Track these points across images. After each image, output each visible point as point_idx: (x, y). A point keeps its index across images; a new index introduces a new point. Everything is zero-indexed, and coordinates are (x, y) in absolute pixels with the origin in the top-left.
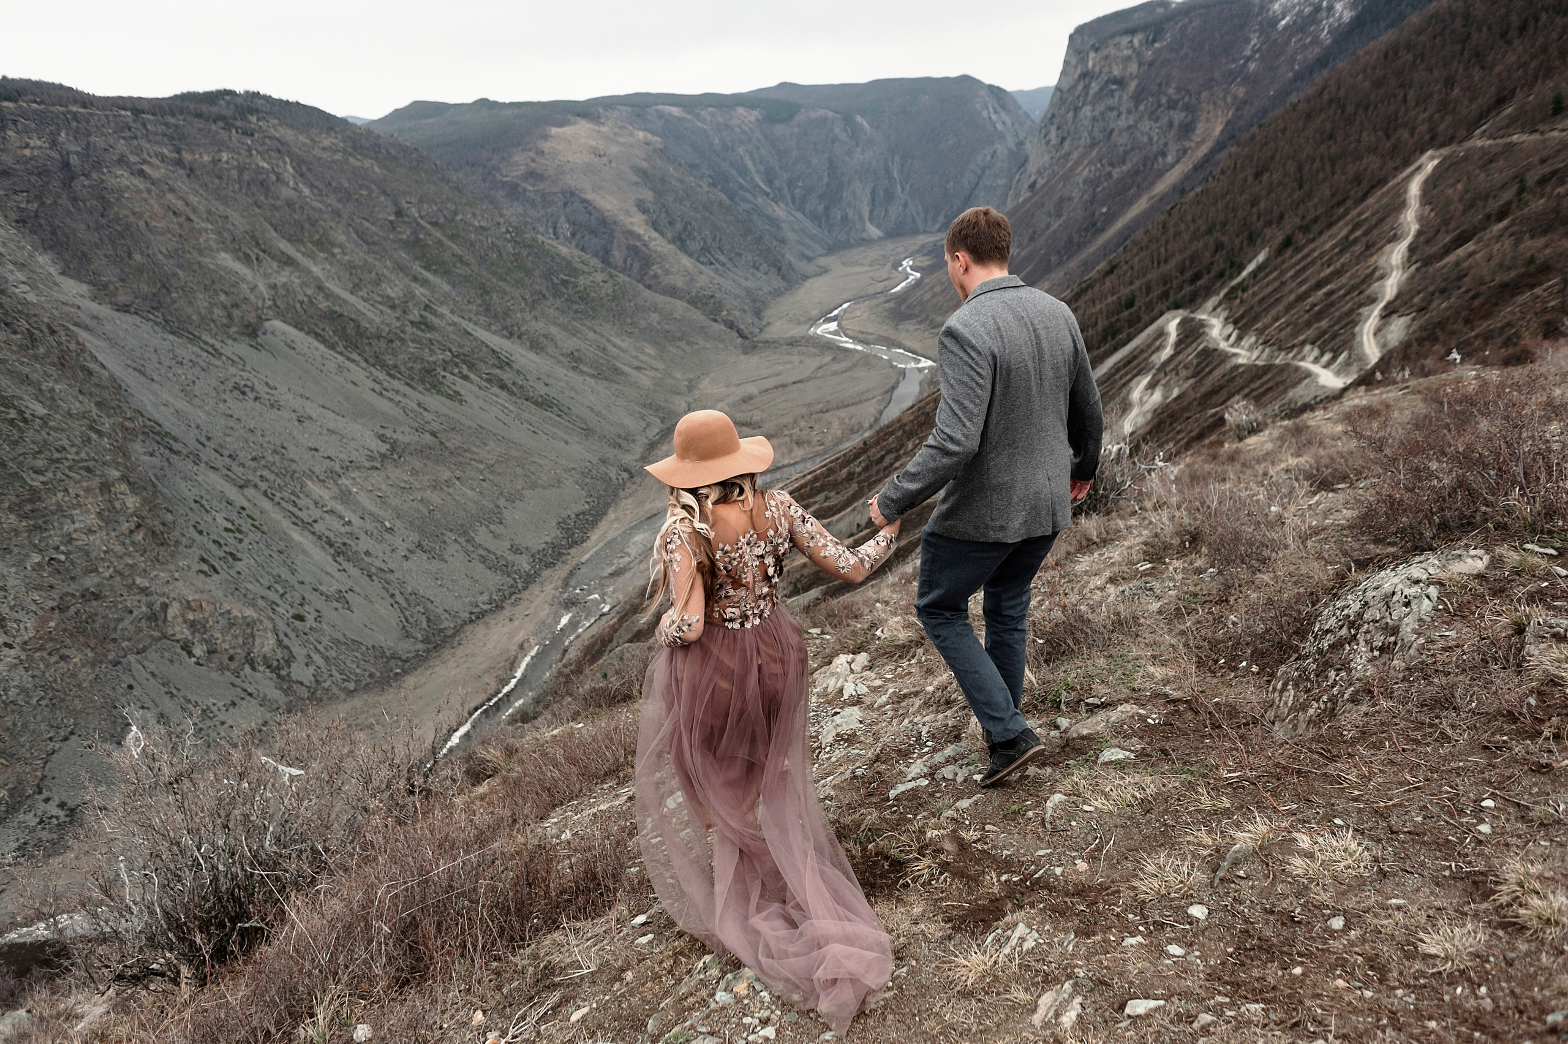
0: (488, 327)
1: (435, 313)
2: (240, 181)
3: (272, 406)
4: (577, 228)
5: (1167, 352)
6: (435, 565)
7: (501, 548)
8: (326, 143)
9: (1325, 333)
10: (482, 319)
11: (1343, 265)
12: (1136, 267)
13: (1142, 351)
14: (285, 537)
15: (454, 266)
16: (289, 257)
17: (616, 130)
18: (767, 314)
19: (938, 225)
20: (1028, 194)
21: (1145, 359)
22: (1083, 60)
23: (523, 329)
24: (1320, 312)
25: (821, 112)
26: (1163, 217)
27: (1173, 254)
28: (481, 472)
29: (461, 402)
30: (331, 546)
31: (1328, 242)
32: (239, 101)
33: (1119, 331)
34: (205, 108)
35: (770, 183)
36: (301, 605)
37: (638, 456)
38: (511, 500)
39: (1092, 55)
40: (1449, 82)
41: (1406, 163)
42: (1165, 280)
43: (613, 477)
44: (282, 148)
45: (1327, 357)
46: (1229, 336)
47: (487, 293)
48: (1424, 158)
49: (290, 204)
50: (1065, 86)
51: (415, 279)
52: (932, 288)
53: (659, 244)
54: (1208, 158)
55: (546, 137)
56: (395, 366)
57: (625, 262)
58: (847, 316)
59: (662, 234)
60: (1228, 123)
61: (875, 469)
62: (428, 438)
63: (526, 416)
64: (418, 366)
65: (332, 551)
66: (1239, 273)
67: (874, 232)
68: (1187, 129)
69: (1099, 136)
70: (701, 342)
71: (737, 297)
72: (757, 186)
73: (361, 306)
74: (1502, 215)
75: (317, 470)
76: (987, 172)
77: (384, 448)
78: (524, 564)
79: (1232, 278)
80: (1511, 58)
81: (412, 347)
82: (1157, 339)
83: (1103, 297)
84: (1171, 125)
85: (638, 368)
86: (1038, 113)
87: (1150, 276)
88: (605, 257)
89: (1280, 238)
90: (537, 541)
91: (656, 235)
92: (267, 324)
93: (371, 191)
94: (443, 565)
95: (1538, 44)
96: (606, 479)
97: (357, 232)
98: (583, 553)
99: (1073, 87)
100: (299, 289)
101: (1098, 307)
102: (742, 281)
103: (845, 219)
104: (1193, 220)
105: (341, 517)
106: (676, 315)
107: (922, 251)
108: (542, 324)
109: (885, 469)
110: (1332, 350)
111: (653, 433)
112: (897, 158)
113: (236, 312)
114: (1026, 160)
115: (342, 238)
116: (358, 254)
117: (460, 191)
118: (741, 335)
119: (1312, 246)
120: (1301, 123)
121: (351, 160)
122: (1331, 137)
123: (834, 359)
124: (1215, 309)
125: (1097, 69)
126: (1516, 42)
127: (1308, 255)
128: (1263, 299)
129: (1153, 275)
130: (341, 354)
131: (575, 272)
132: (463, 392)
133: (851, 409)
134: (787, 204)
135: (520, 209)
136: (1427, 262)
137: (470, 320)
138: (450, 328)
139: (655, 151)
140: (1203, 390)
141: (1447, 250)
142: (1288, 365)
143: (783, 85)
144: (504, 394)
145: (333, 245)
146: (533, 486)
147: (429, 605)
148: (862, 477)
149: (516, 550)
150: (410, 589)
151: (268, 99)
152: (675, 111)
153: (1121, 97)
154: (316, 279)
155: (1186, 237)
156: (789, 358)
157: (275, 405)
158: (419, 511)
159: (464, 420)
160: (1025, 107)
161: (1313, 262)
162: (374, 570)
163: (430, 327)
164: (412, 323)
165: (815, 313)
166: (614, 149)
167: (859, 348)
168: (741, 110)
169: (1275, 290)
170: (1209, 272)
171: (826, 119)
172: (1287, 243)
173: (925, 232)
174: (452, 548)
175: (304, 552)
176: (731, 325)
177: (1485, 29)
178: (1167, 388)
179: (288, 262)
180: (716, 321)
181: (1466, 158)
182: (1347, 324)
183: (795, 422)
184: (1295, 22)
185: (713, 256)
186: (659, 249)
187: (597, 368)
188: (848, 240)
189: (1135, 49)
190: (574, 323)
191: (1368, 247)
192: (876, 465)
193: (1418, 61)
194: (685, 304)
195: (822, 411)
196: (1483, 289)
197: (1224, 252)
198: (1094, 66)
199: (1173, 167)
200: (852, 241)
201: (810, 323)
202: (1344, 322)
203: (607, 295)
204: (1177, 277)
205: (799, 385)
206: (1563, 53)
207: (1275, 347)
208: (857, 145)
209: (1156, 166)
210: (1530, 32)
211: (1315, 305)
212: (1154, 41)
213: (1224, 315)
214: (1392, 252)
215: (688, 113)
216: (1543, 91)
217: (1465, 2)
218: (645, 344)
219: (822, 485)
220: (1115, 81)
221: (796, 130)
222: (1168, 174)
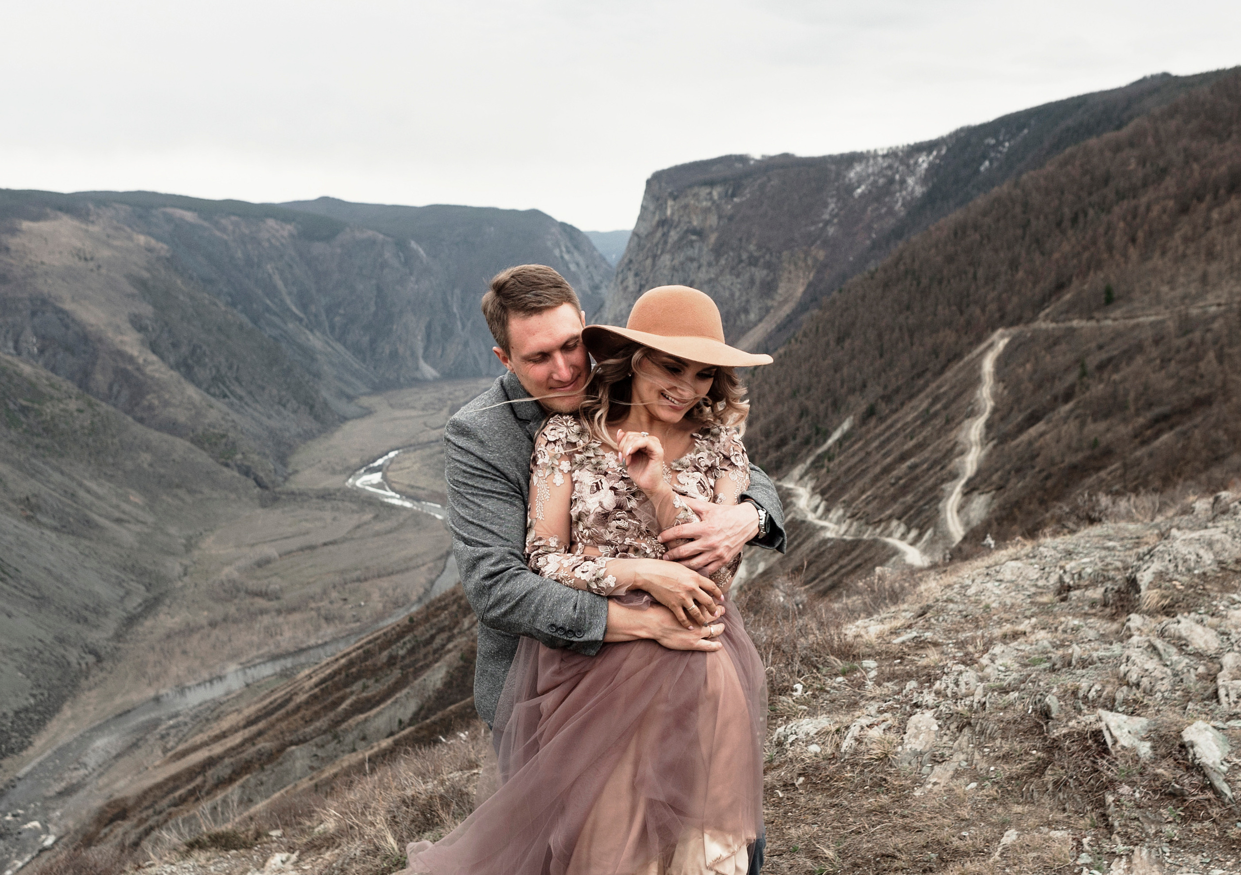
4: (46, 343)
9: (910, 507)
11: (925, 438)
17: (110, 231)
18: (295, 460)
22: (661, 207)
24: (905, 486)
25: (370, 233)
31: (909, 414)
35: (304, 307)
37: (111, 633)
39: (670, 203)
40: (1014, 265)
41: (980, 339)
43: (73, 660)
45: (913, 533)
46: (817, 507)
48: (995, 336)
50: (643, 232)
53: (157, 369)
54: (790, 320)
55: (14, 231)
57: (110, 388)
58: (394, 466)
59: (162, 358)
60: (810, 285)
61: (423, 651)
66: (825, 441)
67: (428, 371)
68: (768, 288)
70: (206, 491)
71: (256, 438)
72: (289, 310)
74: (1068, 396)
79: (818, 445)
80: (1066, 247)
84: (752, 281)
85: (119, 521)
86: (615, 255)
88: (83, 380)
89: (863, 407)
91: (154, 358)
95: (1088, 236)
96: (63, 664)
98: (22, 765)
99: (651, 234)
102: (264, 419)
103: (394, 355)
104: (777, 383)
106: (175, 456)
109: (435, 651)
110: (918, 527)
111: (134, 603)
112: (457, 291)
114: (602, 305)
118: (259, 484)
119: (895, 417)
120: (879, 291)
122: (908, 308)
123: (376, 517)
124: (801, 478)
125: (676, 218)
126: (1070, 232)
127: (891, 426)
128: (850, 469)
131: (39, 396)
133: (396, 578)
134: (324, 333)
136: (1003, 439)
139: (159, 259)
141: (1021, 429)
142: (875, 541)
143: (325, 200)
148: (407, 661)
152: (189, 216)
153: (700, 250)
155: (771, 400)
156: (319, 514)
160: (601, 249)
161: (896, 434)
165: (355, 461)
166: (105, 253)
167: (408, 504)
168: (271, 222)
169: (861, 461)
170: (794, 439)
171: (374, 242)
172: (871, 412)
173: (488, 375)
176: (246, 472)
177: (1042, 217)
180: (227, 465)
181: (1033, 339)
182: (931, 500)
183: (325, 592)
184: (870, 192)
185: (228, 387)
186: (157, 375)
187: (61, 519)
188: (398, 379)
189: (714, 202)
190: (33, 461)
191: (948, 421)
192: (424, 646)
193: (985, 242)
194: (188, 444)
195: (358, 580)
196: (1054, 469)
197: (809, 418)
198: (673, 214)
199: (755, 325)
200: (402, 380)
201: (348, 473)
202: (928, 498)
203: (83, 427)
204: (762, 442)
205: (331, 548)
206: (1110, 248)
207: (863, 521)
208: (411, 274)
209: (738, 323)
210: (1081, 225)
211: (900, 478)
212: (733, 195)
213: (811, 484)
214: (970, 428)
215: (205, 219)
216: (1096, 281)
217: (1023, 190)
218: (130, 490)
219: (359, 671)
220: (695, 232)
221: (339, 251)
222: (751, 332)
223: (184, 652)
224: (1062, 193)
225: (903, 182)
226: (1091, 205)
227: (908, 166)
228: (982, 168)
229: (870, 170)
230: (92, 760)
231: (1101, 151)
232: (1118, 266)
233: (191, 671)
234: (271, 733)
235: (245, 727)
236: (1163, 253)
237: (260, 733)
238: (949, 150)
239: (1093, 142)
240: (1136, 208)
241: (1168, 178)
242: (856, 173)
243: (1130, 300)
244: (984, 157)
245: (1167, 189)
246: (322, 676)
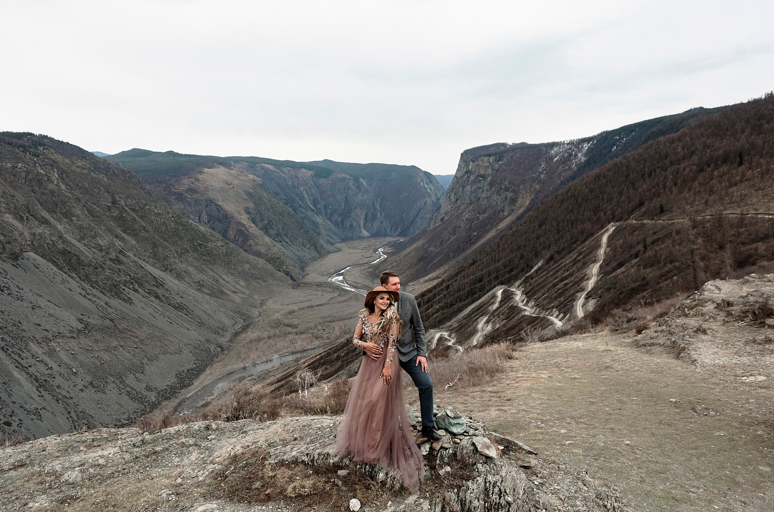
0: (153, 265)
1: (125, 255)
2: (26, 178)
3: (18, 299)
4: (211, 218)
5: (496, 305)
6: (99, 396)
7: (140, 387)
8: (80, 164)
9: (562, 303)
10: (151, 260)
11: (573, 271)
12: (484, 263)
13: (485, 304)
14: (9, 375)
15: (140, 232)
16: (46, 220)
17: (239, 173)
18: (307, 269)
19: (397, 233)
20: (440, 223)
21: (486, 308)
22: (467, 165)
23: (173, 267)
24: (561, 293)
25: (344, 175)
26: (499, 240)
27: (501, 259)
28: (136, 343)
29: (131, 303)
30: (37, 381)
31: (568, 260)
32: (34, 138)
33: (475, 293)
34: (14, 140)
35: (315, 205)
36: (11, 416)
37: (228, 339)
38: (150, 360)
39: (471, 163)
40: (621, 194)
41: (602, 227)
42: (497, 270)
43: (212, 350)
44: (54, 164)
45: (561, 315)
46: (523, 300)
47: (156, 247)
48: (610, 226)
49: (52, 192)
50: (459, 176)
51: (117, 237)
52: (392, 263)
53: (254, 229)
54: (522, 215)
55: (201, 173)
56: (96, 282)
57: (235, 237)
58: (348, 273)
59: (256, 225)
60: (532, 200)
61: (351, 354)
62: (108, 322)
63: (168, 313)
64: (110, 283)
65: (37, 384)
66: (531, 270)
67: (365, 233)
68: (513, 201)
69: (474, 200)
70: (271, 281)
71: (292, 259)
72: (309, 206)
73: (82, 248)
74: (636, 256)
75: (38, 337)
76: (422, 211)
77: (80, 326)
78: (152, 397)
79: (527, 272)
80: (645, 186)
81: (108, 272)
82: (492, 299)
83: (469, 276)
84: (506, 198)
85: (234, 292)
86: (447, 187)
87: (490, 268)
88: (225, 233)
89: (548, 256)
90: (162, 384)
91: (253, 225)
92: (25, 254)
93: (100, 190)
94: (104, 396)
95: (655, 182)
96: (208, 351)
97: (88, 210)
98: (188, 393)
99: (462, 177)
100: (48, 237)
101: (466, 280)
102: (296, 252)
103: (351, 226)
104: (511, 244)
105: (47, 365)
106: (259, 266)
107: (388, 244)
108: (184, 266)
109: (356, 355)
110: (563, 312)
111: (238, 327)
112: (379, 200)
113: (8, 246)
114: (440, 207)
115: (79, 212)
116: (86, 221)
117: (150, 194)
118: (292, 279)
119: (562, 261)
120: (559, 204)
121: (92, 173)
122: (572, 212)
123: (339, 295)
124: (519, 287)
125: (473, 170)
126: (647, 180)
127: (560, 265)
128: (539, 284)
129: (492, 267)
130: (66, 273)
131: (207, 240)
132: (133, 298)
133: (346, 321)
134: (323, 216)
135: (182, 206)
136: (607, 273)
137: (144, 260)
138: (132, 264)
139: (257, 185)
140: (509, 326)
141: (614, 270)
142: (544, 318)
143: (326, 161)
144: (157, 301)
145: (73, 215)
146: (165, 353)
147: (91, 419)
148: (344, 359)
149: (149, 389)
150: (80, 409)
151: (52, 139)
152: (271, 167)
153: (484, 183)
154: (60, 232)
155: (508, 251)
156: (316, 292)
157: (20, 299)
158: (95, 364)
159: (130, 314)
160: (441, 183)
161: (561, 269)
162: (60, 397)
163: (120, 262)
164: (110, 259)
165: (332, 270)
166: (236, 182)
167: (353, 290)
168: (303, 170)
169: (544, 280)
170: (517, 269)
171: (345, 179)
172: (551, 258)
173: (391, 236)
174: (111, 386)
175: (20, 384)
176: (287, 273)
177: (635, 173)
178: (494, 323)
179: (46, 222)
180: (279, 271)
181: (625, 228)
182: (571, 300)
183: (316, 326)
184: (561, 159)
185: (282, 238)
186: (254, 232)
187: (212, 290)
188: (352, 236)
189: (490, 163)
190: (202, 266)
191: (584, 264)
192: (352, 352)
193: (608, 183)
194: (264, 261)
195: (330, 322)
196: (624, 290)
197: (524, 260)
198: (472, 168)
199: (507, 217)
200: (354, 237)
201: (329, 275)
202: (569, 299)
203: (223, 253)
204: (502, 270)
205: (320, 307)
206: (665, 187)
207: (541, 308)
208: (360, 192)
209: (499, 216)
210: (653, 176)
211: (560, 289)
212: (499, 161)
213: (522, 289)
214: (593, 268)
215: (277, 169)
216: (656, 202)
217: (627, 160)
218: (240, 280)
219: (324, 361)
220: (481, 176)
221: (330, 182)
222: (505, 220)
223: (257, 349)
224: (645, 162)
225: (576, 155)
226: (658, 167)
227: (578, 148)
228: (613, 150)
229: (561, 150)
230: (216, 393)
231: (664, 143)
232: (667, 196)
233: (259, 357)
234: (286, 386)
235: (276, 383)
236: (690, 190)
237: (282, 386)
238: (597, 141)
239: (662, 139)
240: (678, 169)
241: (694, 156)
242: (555, 151)
243: (672, 211)
244: (614, 145)
245: (693, 161)
246: (309, 363)
